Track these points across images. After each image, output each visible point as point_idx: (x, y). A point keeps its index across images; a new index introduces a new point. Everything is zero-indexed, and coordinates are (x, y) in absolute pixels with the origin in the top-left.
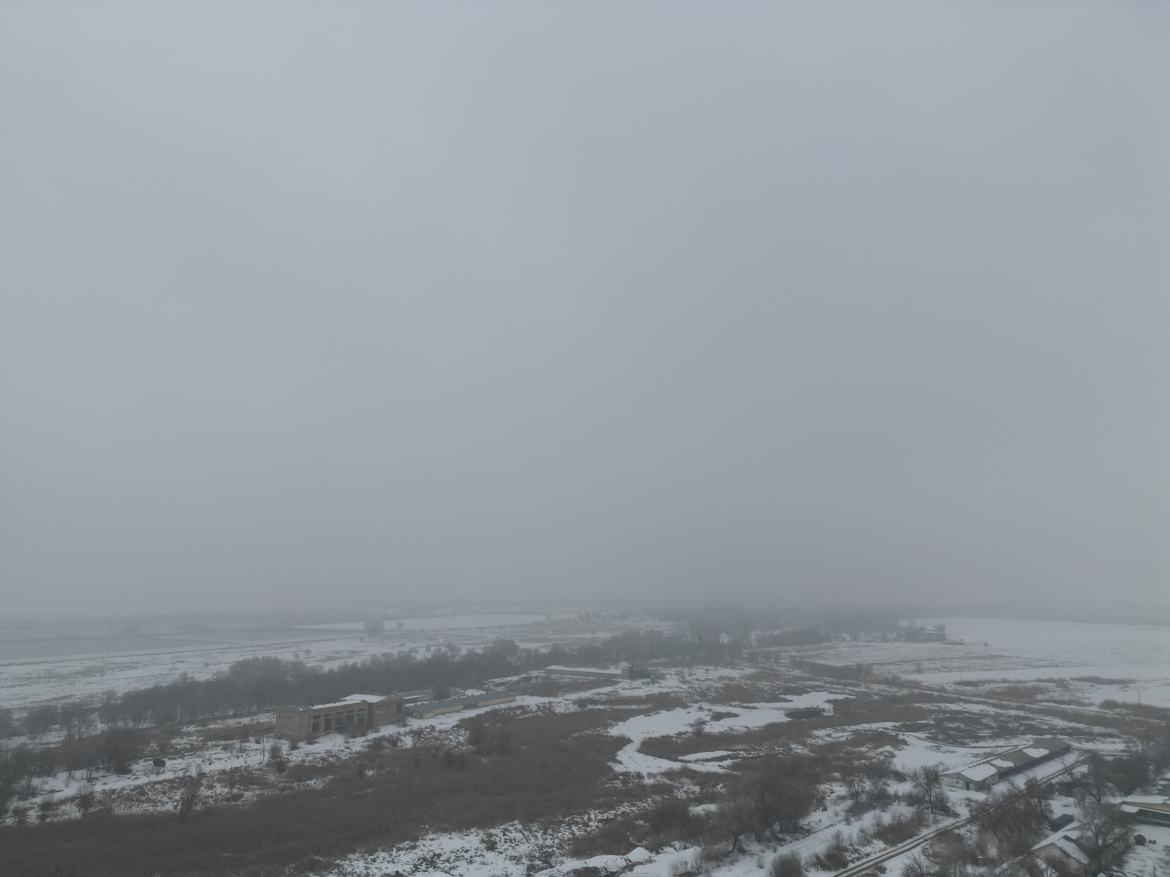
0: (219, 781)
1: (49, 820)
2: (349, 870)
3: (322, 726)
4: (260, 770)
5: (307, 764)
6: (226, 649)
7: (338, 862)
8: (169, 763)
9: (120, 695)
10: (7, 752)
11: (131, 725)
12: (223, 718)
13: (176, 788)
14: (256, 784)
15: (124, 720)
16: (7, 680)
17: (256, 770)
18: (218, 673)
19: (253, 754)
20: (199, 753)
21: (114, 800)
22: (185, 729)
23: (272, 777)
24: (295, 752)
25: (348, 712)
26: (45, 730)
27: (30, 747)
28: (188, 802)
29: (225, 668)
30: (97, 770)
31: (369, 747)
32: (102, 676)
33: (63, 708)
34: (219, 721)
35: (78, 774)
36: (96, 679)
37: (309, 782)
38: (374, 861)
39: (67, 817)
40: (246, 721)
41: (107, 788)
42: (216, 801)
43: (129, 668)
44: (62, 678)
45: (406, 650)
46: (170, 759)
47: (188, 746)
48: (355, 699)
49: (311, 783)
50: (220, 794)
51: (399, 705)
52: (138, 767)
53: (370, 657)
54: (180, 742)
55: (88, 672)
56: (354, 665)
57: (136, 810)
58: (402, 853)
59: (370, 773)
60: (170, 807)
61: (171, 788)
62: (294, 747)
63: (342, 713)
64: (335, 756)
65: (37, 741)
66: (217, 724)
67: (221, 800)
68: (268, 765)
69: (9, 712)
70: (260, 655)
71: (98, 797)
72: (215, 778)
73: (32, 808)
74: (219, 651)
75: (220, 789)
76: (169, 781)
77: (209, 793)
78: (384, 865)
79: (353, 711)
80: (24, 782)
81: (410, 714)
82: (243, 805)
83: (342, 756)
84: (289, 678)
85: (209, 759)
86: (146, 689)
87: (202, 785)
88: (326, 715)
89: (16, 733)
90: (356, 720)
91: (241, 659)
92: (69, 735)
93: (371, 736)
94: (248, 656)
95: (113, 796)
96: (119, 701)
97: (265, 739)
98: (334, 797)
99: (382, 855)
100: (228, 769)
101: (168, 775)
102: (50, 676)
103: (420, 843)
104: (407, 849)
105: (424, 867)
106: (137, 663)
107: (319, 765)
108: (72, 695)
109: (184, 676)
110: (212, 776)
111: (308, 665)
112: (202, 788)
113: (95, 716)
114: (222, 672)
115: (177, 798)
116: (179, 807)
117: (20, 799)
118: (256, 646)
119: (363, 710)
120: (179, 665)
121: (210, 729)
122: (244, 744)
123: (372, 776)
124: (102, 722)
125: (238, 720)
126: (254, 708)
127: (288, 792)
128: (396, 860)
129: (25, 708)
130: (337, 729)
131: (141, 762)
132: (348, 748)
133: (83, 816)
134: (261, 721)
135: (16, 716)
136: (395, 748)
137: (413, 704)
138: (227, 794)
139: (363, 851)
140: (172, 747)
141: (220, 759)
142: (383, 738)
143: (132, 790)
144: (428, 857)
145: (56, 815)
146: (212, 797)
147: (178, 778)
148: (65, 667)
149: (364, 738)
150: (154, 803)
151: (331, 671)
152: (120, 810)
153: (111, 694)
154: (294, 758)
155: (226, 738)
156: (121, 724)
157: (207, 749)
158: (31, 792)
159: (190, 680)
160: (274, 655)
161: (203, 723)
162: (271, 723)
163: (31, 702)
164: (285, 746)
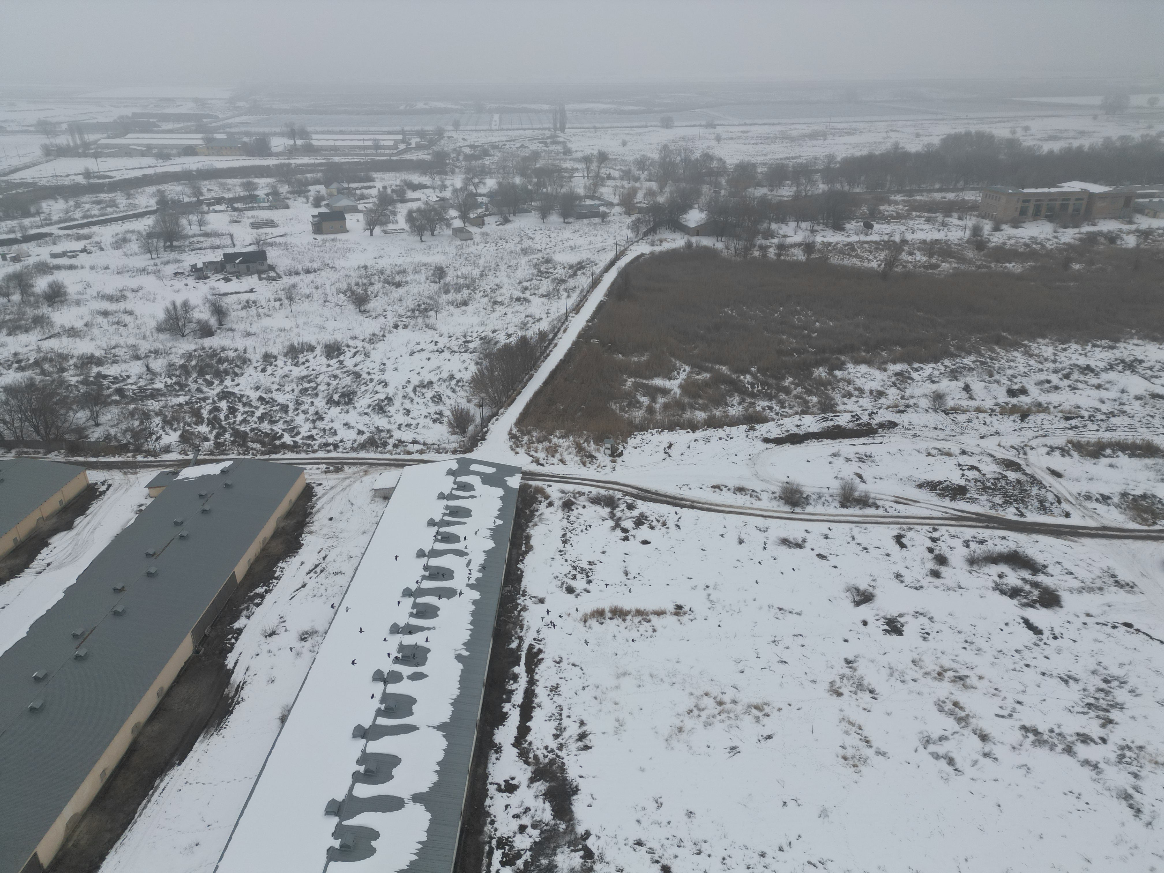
0: (919, 249)
1: (782, 258)
2: (1036, 352)
3: (1031, 211)
4: (960, 245)
5: (1008, 247)
6: (939, 120)
7: (1026, 342)
8: (876, 227)
9: (839, 159)
10: (754, 199)
11: (846, 188)
12: (929, 191)
13: (882, 250)
14: (954, 257)
15: (841, 183)
16: (752, 137)
17: (955, 245)
18: (929, 145)
19: (954, 229)
20: (903, 221)
21: (830, 251)
22: (892, 198)
23: (970, 254)
24: (997, 234)
25: (1064, 200)
26: (780, 185)
27: (770, 197)
28: (891, 263)
29: (936, 141)
30: (818, 224)
31: (1080, 240)
32: (825, 140)
33: (793, 167)
34: (925, 194)
35: (804, 225)
36: (820, 142)
37: (1008, 265)
38: (1065, 350)
39: (795, 258)
40: (951, 196)
41: (825, 240)
42: (915, 267)
43: (848, 134)
44: (792, 139)
45: (1153, 133)
46: (878, 223)
47: (895, 214)
48: (1075, 186)
49: (1010, 266)
50: (919, 261)
51: (1128, 200)
52: (852, 226)
53: (1102, 140)
54: (888, 209)
55: (813, 136)
56: (1080, 148)
57: (847, 262)
58: (1097, 350)
59: (1077, 267)
60: (874, 264)
61: (877, 249)
62: (997, 228)
63: (1056, 200)
64: (1040, 244)
65: (775, 193)
66: (922, 196)
67: (920, 267)
68: (968, 242)
69: (754, 165)
70: (974, 129)
71: (818, 246)
72: (916, 246)
73: (771, 247)
74: (931, 122)
75: (920, 257)
76: (876, 242)
77: (909, 258)
78: (1075, 357)
79: (1069, 200)
80: (765, 225)
81: (1141, 210)
82: (939, 275)
83: (1048, 245)
84: (1001, 157)
85: (912, 228)
86: (861, 156)
87: (903, 250)
88: (1037, 201)
89: (759, 185)
90: (1070, 210)
91: (953, 132)
92: (798, 192)
93: (1086, 229)
94: (961, 129)
95: (830, 248)
96: (838, 165)
97: (968, 217)
98: (1032, 283)
99: (1074, 346)
100: (928, 239)
101: (875, 238)
102: (784, 137)
103: (1121, 345)
104: (1105, 348)
105: (1120, 368)
106: (855, 129)
107: (1021, 250)
108: (800, 156)
109: (896, 146)
110: (913, 244)
111: (1025, 144)
112: (903, 253)
113: (818, 176)
114: (933, 145)
115: (881, 258)
116: (883, 266)
117: (763, 238)
118: (971, 119)
119: (1081, 199)
120: (891, 134)
121: (915, 200)
122: (946, 219)
123: (1079, 270)
124: (823, 183)
125: (944, 194)
126: (961, 184)
127: (984, 270)
128: (1089, 355)
129: (766, 164)
130: (1046, 216)
131: (853, 222)
132: (1056, 237)
133: (807, 259)
134: (966, 198)
135: (759, 170)
136: (1112, 246)
137: (1147, 200)
138: (925, 262)
139: (1054, 338)
140: (880, 213)
141: (922, 230)
142: (1100, 233)
143: (845, 245)
144: (1127, 360)
145: (788, 255)
146: (911, 262)
147: (883, 241)
148: (796, 129)
149: (1076, 230)
150: (862, 259)
151: (1051, 152)
152: (835, 260)
153: (831, 158)
154: (995, 240)
155: (929, 211)
156: (838, 186)
157: (911, 219)
158: (769, 234)
159: (900, 151)
160: (988, 130)
161: (910, 193)
162: (976, 201)
163: (770, 160)
164: (987, 227)
